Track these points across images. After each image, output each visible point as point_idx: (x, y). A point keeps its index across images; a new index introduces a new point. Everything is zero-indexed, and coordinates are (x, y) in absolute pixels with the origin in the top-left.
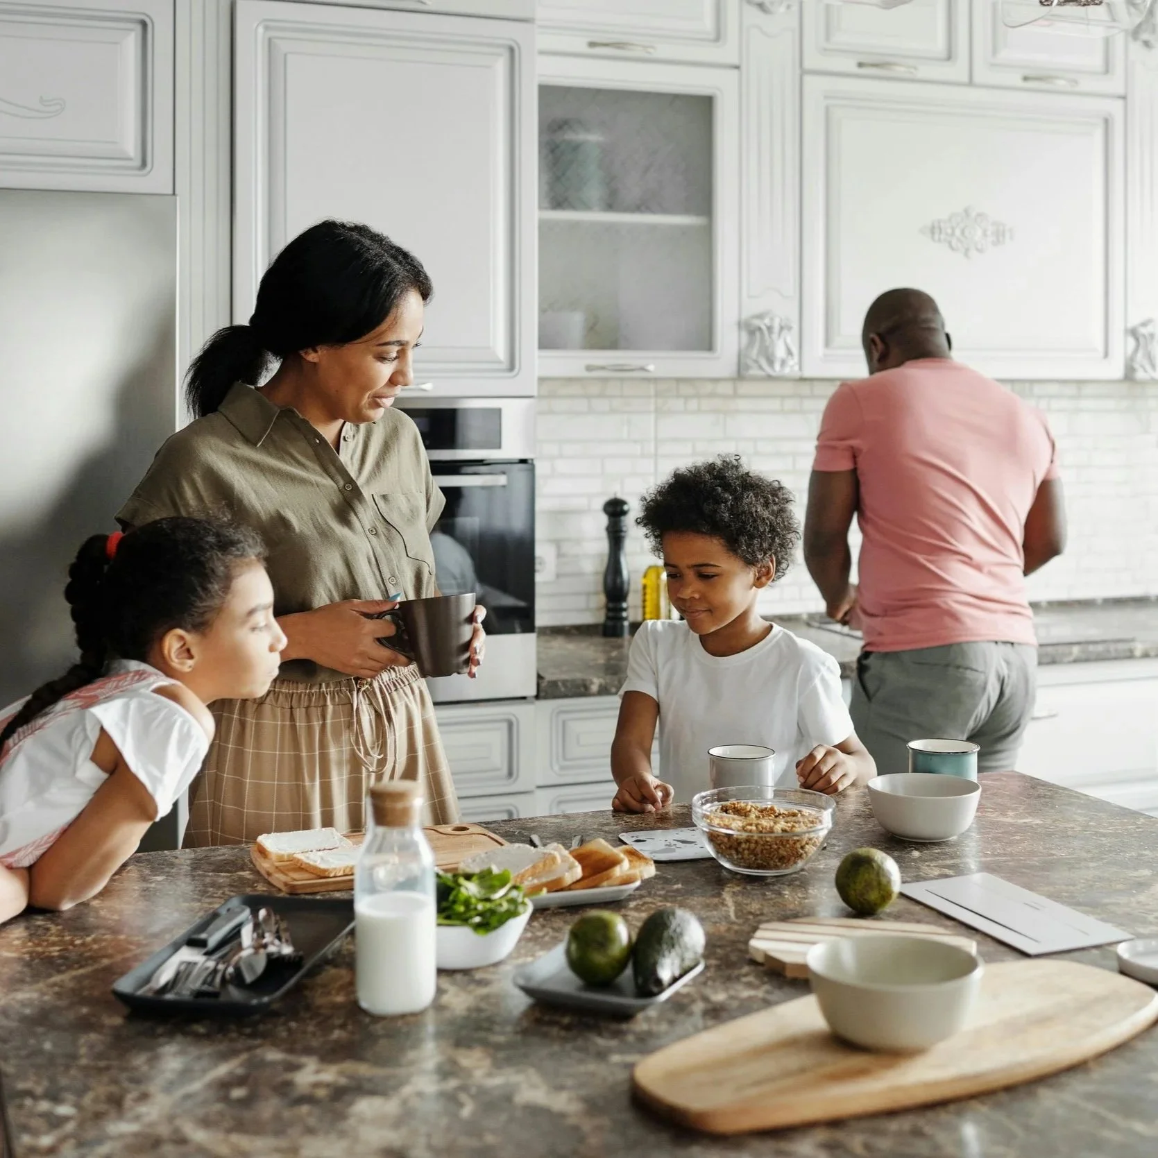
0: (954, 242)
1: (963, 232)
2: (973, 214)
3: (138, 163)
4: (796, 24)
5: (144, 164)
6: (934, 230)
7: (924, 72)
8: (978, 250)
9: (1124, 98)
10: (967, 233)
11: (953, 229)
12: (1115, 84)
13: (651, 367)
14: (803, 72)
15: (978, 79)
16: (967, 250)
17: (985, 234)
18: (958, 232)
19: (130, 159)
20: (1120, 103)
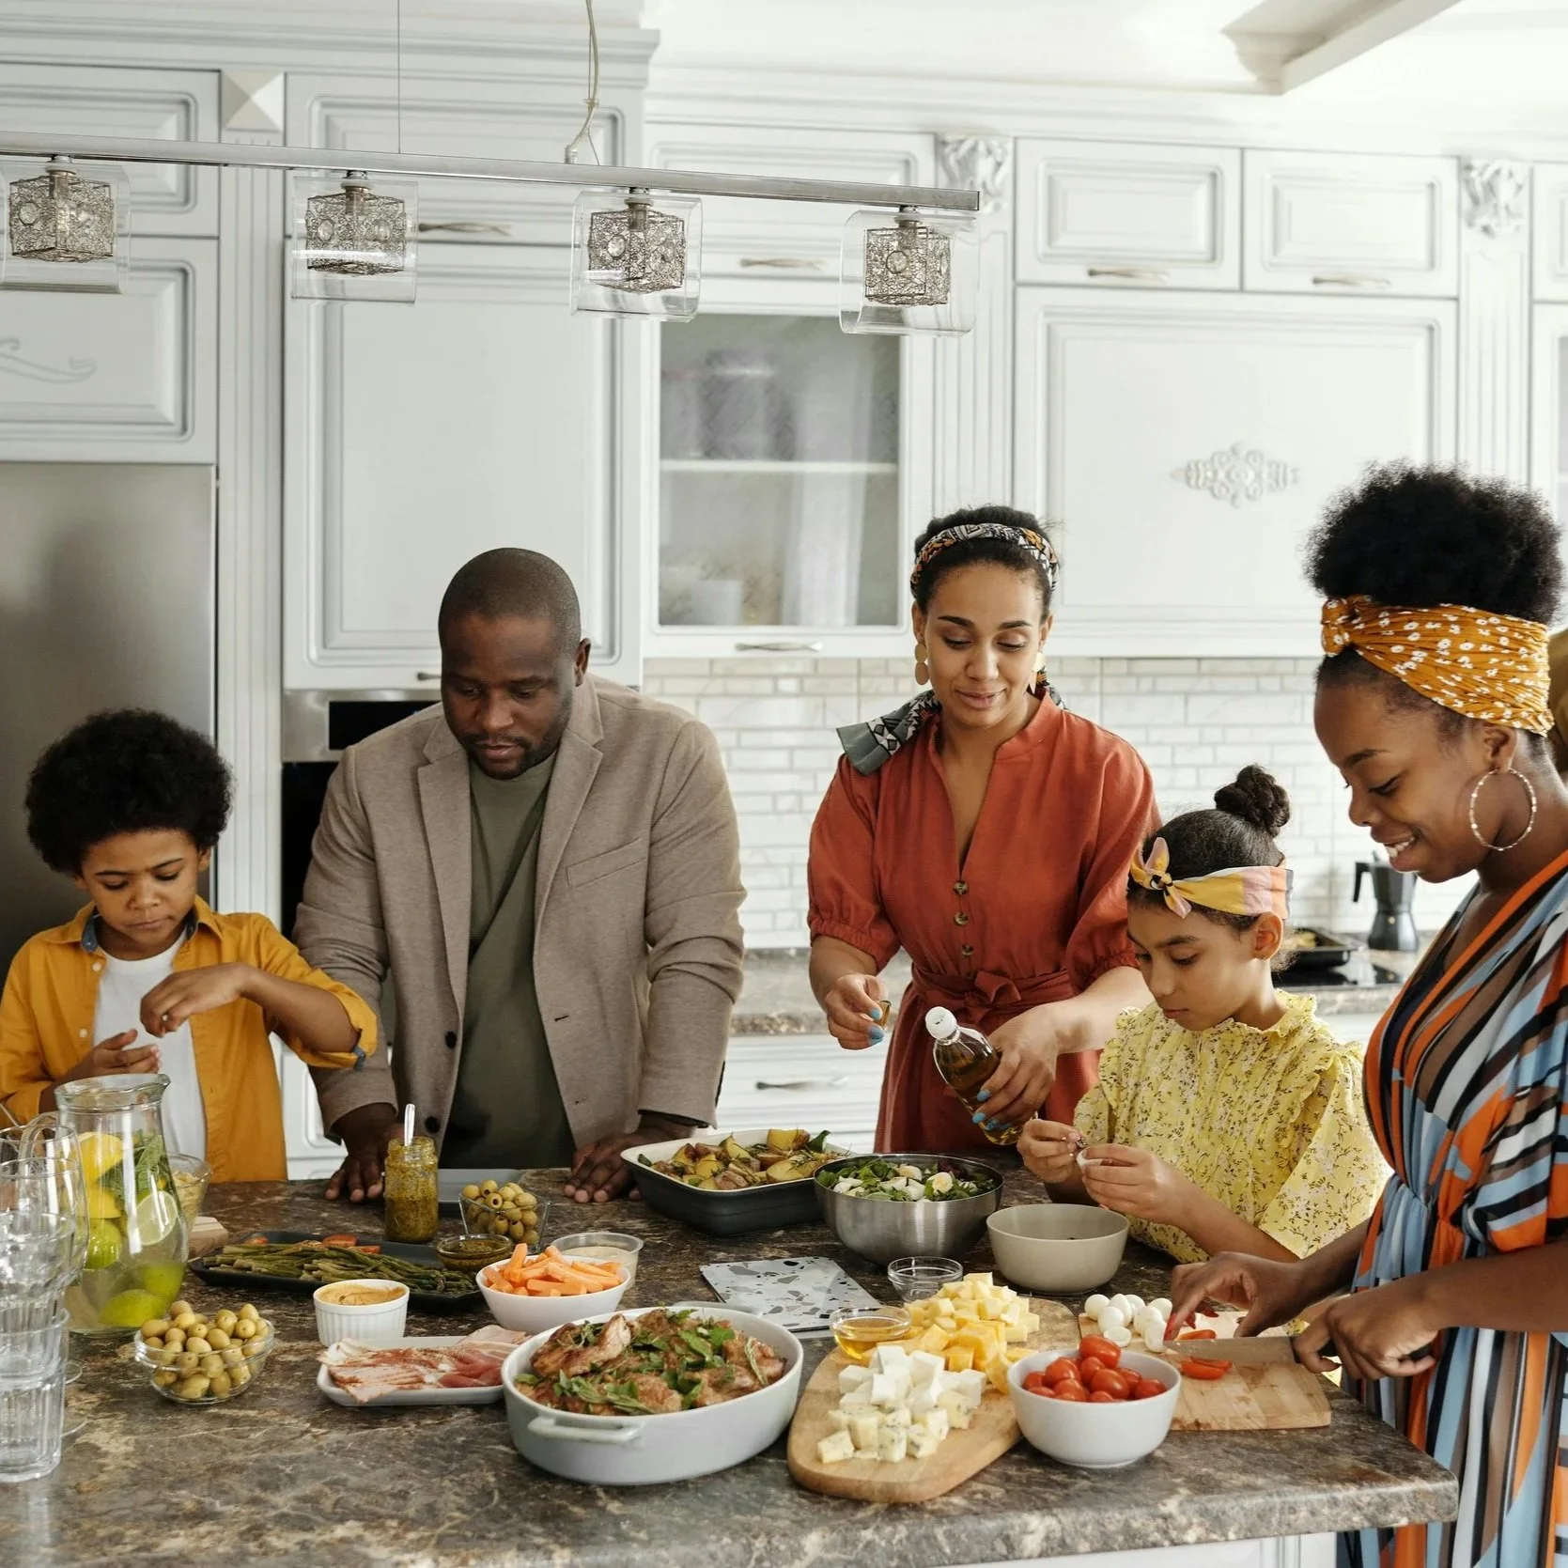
0: (1217, 486)
1: (1228, 475)
2: (1243, 453)
3: (178, 427)
4: (1009, 228)
5: (184, 428)
6: (1189, 474)
7: (1176, 277)
8: (1249, 497)
9: (1456, 299)
10: (1233, 476)
11: (1215, 473)
12: (1443, 282)
13: (818, 646)
14: (1017, 284)
15: (1250, 283)
16: (1234, 497)
17: (1258, 476)
18: (1221, 475)
19: (169, 424)
20: (1452, 305)
